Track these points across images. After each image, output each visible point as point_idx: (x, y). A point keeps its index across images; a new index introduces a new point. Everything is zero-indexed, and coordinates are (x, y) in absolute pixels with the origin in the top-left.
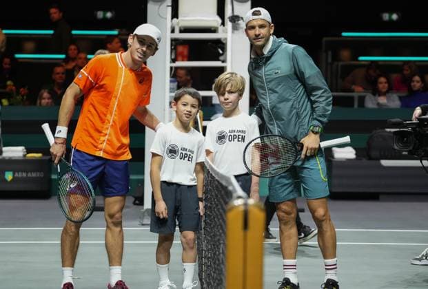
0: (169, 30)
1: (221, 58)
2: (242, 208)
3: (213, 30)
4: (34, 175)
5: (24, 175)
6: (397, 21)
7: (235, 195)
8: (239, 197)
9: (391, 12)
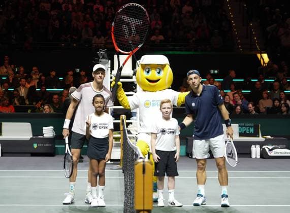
0: (109, 77)
1: (135, 91)
2: (142, 163)
3: (131, 78)
4: (47, 145)
5: (42, 145)
6: (217, 74)
7: (139, 157)
8: (141, 158)
9: (214, 69)
